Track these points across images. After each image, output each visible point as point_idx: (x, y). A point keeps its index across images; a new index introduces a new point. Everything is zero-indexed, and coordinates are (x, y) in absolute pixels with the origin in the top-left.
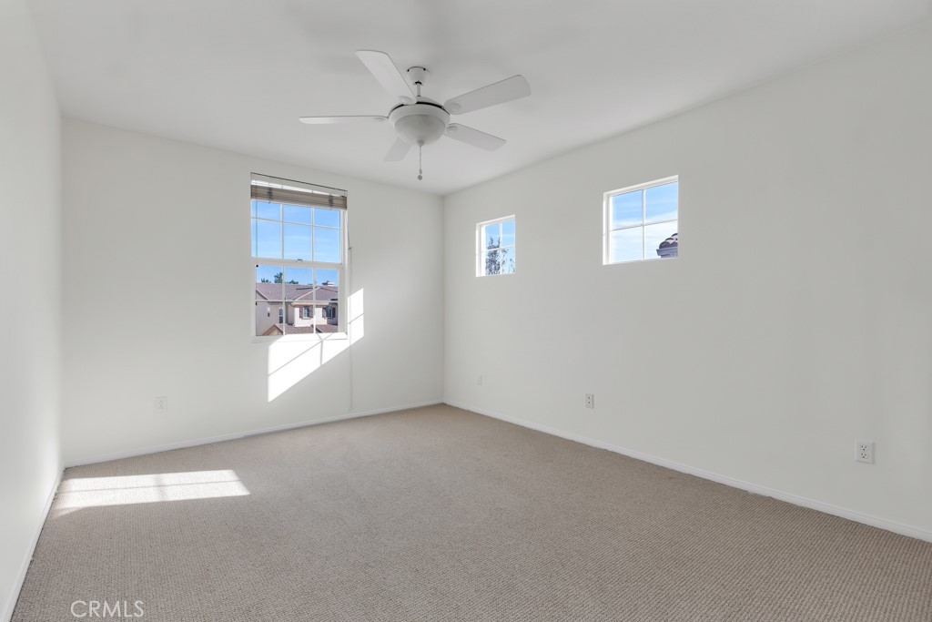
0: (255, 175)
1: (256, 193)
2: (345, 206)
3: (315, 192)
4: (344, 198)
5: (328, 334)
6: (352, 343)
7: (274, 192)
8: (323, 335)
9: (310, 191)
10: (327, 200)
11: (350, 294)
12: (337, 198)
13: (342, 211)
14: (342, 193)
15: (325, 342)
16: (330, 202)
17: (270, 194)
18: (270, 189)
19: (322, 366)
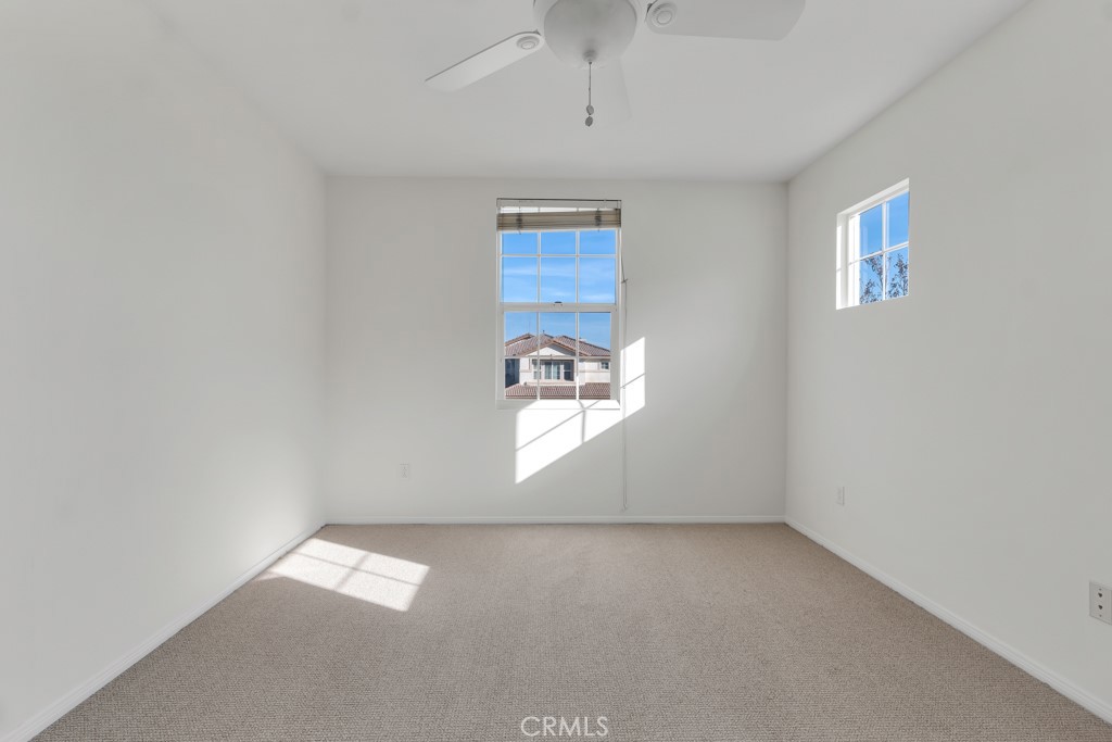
0: (502, 201)
1: (503, 222)
2: (618, 223)
3: (581, 209)
4: (618, 212)
5: (595, 401)
6: (627, 416)
7: (524, 218)
8: (587, 403)
9: (574, 210)
10: (593, 218)
11: (625, 346)
12: (607, 213)
13: (614, 229)
14: (614, 205)
15: (588, 412)
16: (598, 219)
17: (520, 221)
18: (520, 215)
19: (585, 445)
